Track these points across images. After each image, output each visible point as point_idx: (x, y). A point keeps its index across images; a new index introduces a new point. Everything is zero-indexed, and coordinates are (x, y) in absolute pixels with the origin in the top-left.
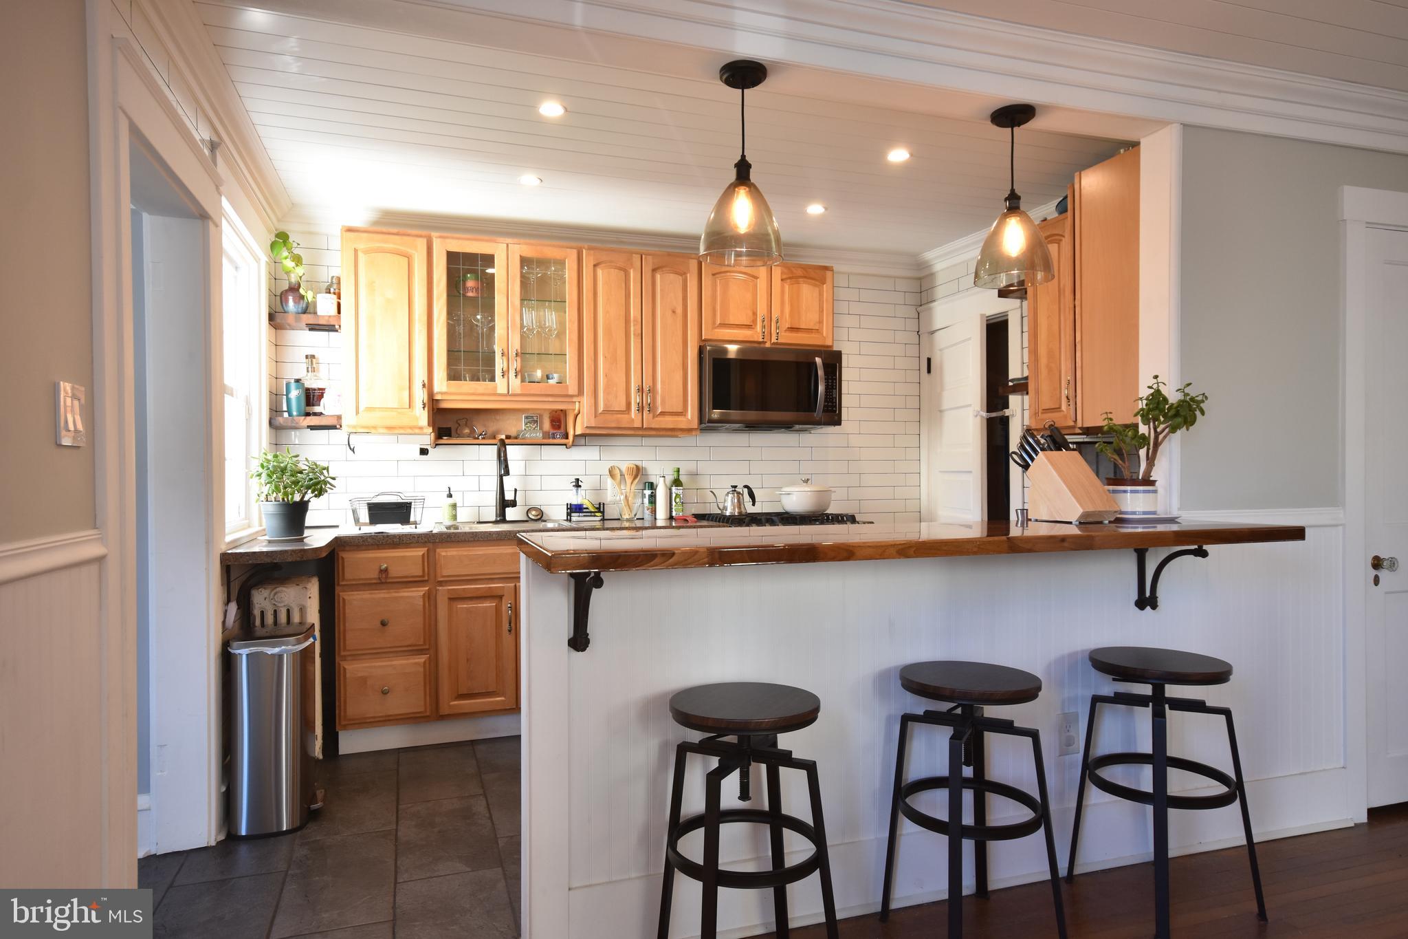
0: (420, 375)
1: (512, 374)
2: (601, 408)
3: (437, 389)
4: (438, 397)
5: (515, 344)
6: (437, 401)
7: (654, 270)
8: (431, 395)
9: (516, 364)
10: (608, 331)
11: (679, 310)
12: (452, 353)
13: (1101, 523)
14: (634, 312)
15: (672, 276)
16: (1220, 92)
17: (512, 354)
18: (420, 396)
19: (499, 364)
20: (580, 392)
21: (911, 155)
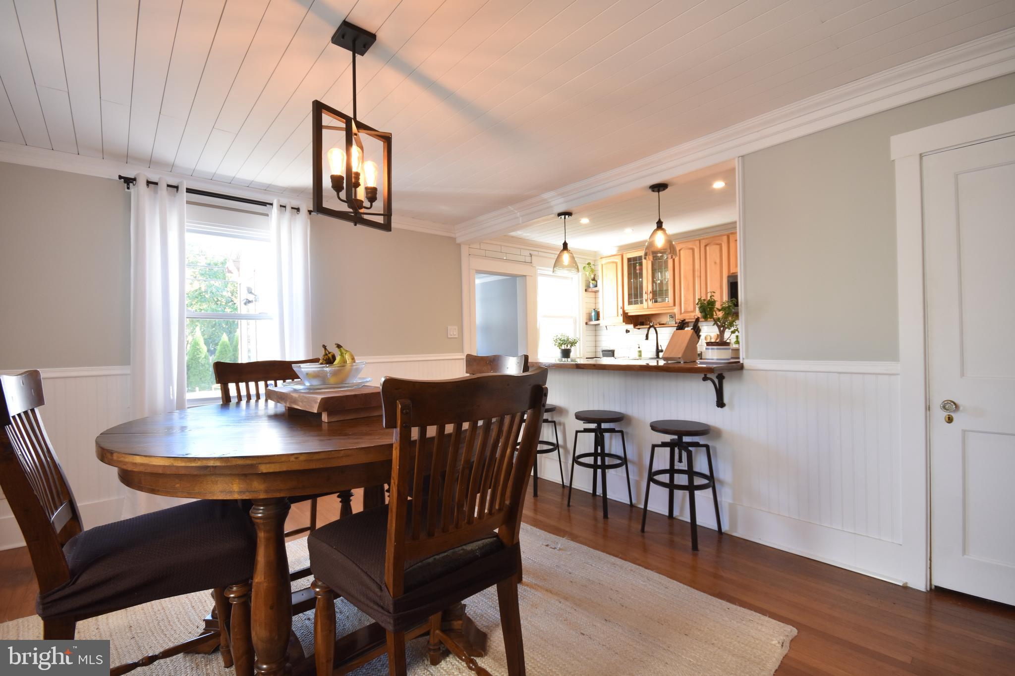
0: (620, 304)
1: (649, 300)
2: (683, 311)
3: (625, 309)
4: (626, 312)
5: (650, 289)
6: (627, 313)
7: (706, 246)
8: (624, 311)
9: (650, 296)
10: (685, 277)
11: (718, 261)
12: (630, 295)
13: (680, 362)
14: (697, 266)
15: (714, 246)
16: (758, 131)
17: (649, 292)
18: (621, 312)
19: (645, 296)
20: (674, 305)
21: (726, 184)
